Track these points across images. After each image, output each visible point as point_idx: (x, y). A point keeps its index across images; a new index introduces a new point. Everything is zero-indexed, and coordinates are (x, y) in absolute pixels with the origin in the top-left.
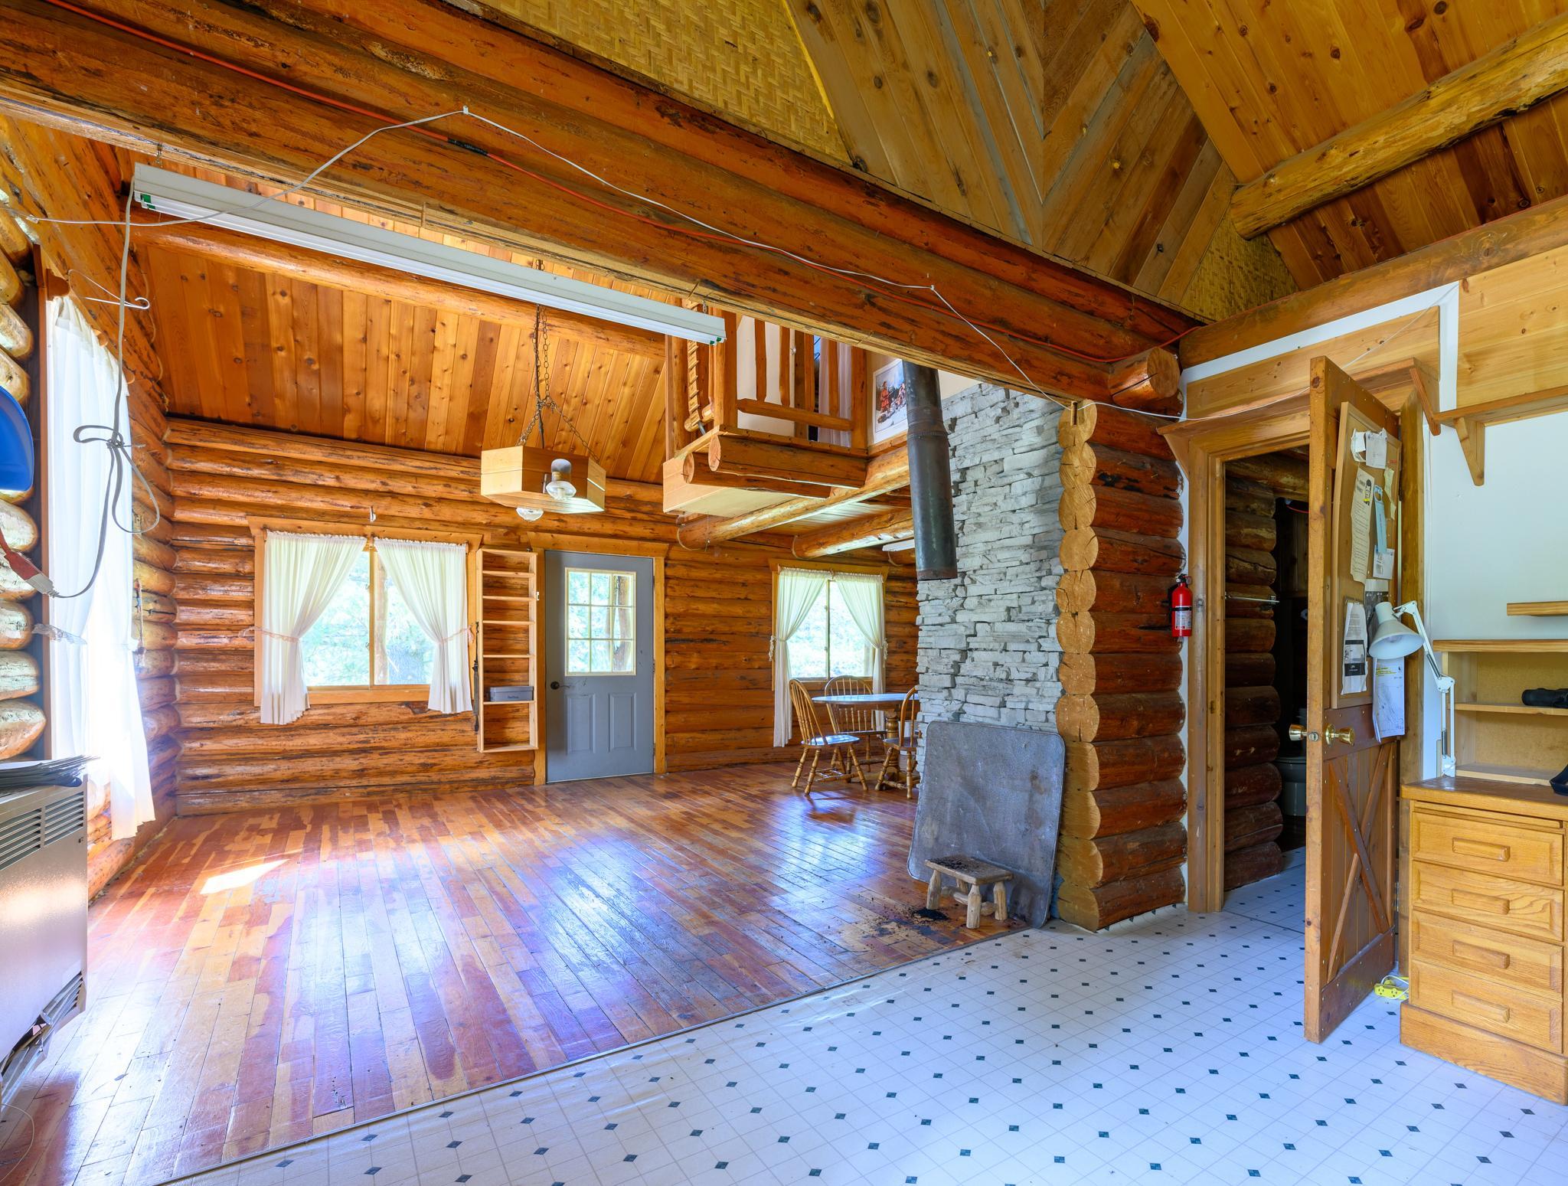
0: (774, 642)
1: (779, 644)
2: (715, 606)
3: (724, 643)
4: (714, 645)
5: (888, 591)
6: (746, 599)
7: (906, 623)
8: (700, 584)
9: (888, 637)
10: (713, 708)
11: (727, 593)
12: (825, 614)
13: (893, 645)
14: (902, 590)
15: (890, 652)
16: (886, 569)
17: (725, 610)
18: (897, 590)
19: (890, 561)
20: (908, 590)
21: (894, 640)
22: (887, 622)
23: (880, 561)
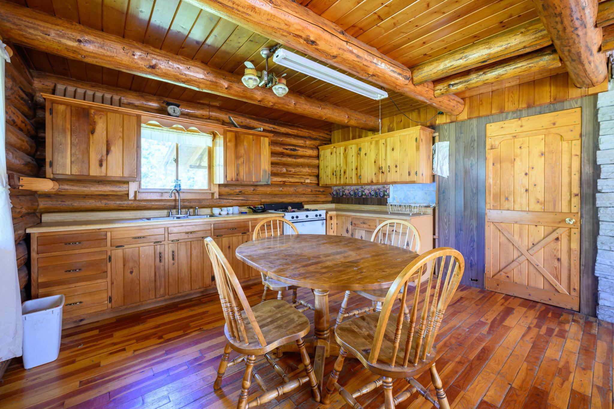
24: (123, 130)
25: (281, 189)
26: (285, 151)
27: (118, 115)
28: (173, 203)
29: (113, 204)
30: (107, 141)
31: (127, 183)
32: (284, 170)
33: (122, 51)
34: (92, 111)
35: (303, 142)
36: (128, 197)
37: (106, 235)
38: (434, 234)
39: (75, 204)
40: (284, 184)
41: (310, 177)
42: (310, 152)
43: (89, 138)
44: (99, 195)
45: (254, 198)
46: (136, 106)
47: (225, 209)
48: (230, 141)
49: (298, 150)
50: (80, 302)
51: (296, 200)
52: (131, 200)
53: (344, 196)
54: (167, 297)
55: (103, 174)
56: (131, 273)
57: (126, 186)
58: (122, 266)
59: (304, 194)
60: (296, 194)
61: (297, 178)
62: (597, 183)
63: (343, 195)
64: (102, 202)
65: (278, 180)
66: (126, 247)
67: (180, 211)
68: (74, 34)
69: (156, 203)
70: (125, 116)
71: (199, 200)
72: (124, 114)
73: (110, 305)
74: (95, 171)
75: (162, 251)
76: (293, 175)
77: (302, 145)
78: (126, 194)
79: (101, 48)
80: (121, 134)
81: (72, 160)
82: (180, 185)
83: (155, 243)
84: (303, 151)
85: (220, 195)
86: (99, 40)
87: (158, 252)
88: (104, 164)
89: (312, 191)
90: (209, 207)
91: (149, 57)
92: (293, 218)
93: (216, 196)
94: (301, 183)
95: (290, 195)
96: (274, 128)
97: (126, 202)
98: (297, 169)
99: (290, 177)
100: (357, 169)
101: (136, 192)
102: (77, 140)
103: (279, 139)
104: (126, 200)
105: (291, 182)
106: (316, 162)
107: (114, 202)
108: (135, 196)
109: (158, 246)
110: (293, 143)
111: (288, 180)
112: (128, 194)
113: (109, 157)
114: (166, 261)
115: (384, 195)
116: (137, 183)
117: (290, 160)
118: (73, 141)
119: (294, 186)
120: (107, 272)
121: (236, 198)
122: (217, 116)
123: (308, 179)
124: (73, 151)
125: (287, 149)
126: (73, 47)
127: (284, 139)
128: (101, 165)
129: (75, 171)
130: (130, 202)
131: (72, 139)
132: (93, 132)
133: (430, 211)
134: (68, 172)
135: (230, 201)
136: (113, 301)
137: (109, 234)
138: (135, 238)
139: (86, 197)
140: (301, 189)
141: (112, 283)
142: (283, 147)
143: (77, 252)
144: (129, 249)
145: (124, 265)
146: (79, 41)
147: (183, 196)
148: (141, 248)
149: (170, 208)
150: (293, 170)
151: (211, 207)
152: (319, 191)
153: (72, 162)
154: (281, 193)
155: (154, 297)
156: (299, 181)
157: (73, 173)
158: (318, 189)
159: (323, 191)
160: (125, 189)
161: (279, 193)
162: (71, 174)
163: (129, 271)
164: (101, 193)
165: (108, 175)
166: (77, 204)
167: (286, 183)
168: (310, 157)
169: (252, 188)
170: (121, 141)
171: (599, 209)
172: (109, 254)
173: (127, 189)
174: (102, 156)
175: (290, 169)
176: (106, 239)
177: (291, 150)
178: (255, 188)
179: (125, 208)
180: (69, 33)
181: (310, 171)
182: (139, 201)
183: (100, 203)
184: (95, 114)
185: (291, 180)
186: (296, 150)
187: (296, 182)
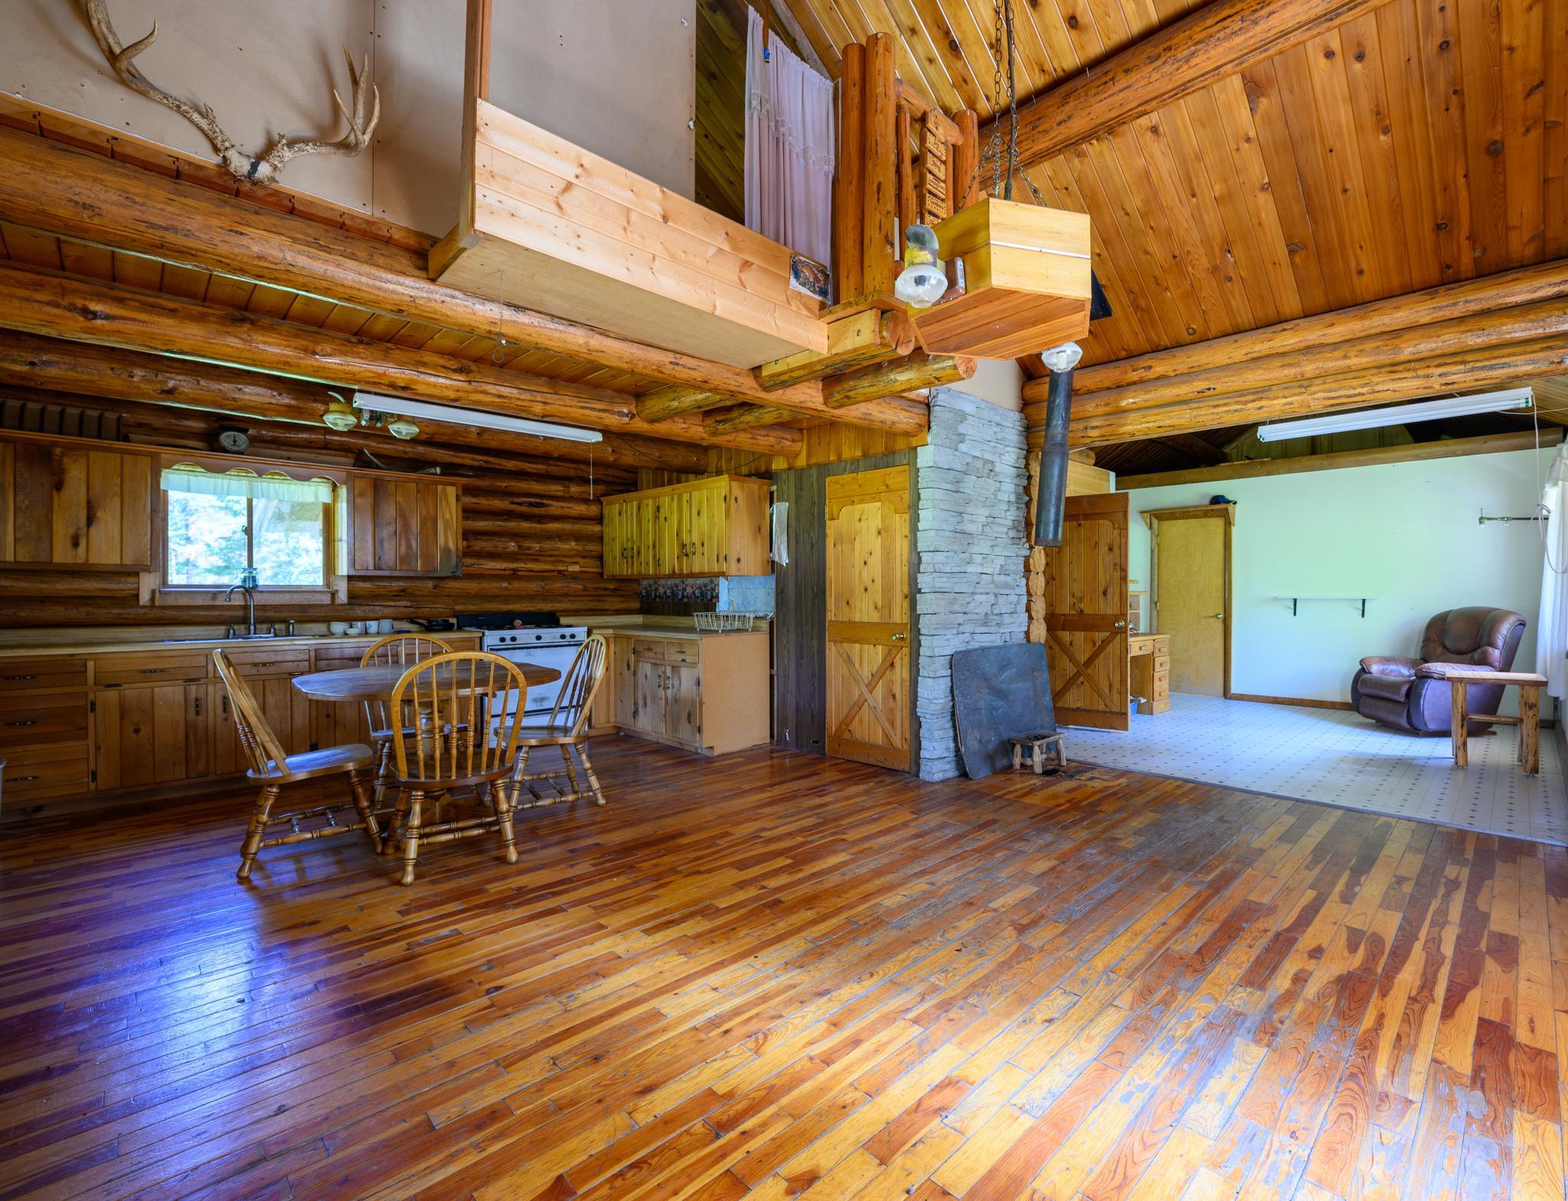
24: (122, 482)
25: (505, 585)
26: (514, 507)
27: (110, 455)
28: (241, 613)
29: (101, 613)
30: (89, 502)
31: (137, 574)
32: (512, 546)
33: (109, 372)
34: (58, 451)
35: (561, 488)
36: (138, 600)
37: (85, 665)
38: (772, 667)
39: (23, 614)
40: (514, 575)
41: (582, 560)
42: (579, 509)
43: (51, 497)
44: (74, 597)
45: (436, 603)
46: (155, 429)
47: (359, 624)
48: (361, 495)
49: (548, 506)
50: (34, 777)
51: (546, 607)
52: (144, 607)
53: (685, 600)
54: (212, 777)
55: (80, 561)
56: (137, 731)
57: (132, 580)
58: (117, 719)
59: (566, 595)
60: (545, 596)
61: (546, 562)
62: (916, 579)
63: (683, 596)
64: (80, 609)
65: (496, 567)
66: (125, 686)
67: (252, 627)
68: (22, 354)
69: (202, 613)
70: (126, 457)
71: (302, 608)
72: (123, 452)
73: (92, 786)
74: (62, 554)
75: (201, 695)
76: (536, 557)
77: (560, 494)
78: (133, 596)
79: (72, 370)
80: (117, 489)
81: (18, 536)
82: (254, 579)
83: (187, 681)
84: (562, 508)
85: (351, 596)
86: (68, 359)
87: (193, 695)
88: (83, 542)
89: (585, 589)
90: (323, 621)
91: (160, 378)
92: (503, 640)
93: (343, 597)
94: (560, 572)
95: (531, 597)
96: (485, 462)
97: (132, 611)
98: (547, 545)
99: (530, 560)
100: (654, 546)
101: (153, 592)
102: (27, 502)
103: (498, 484)
104: (132, 607)
105: (533, 571)
106: (597, 528)
107: (105, 611)
108: (153, 599)
109: (193, 688)
110: (534, 491)
111: (524, 566)
112: (137, 596)
113: (93, 531)
114: (211, 713)
115: (712, 597)
116: (159, 574)
117: (525, 525)
118: (19, 504)
119: (543, 579)
120: (86, 728)
121: (393, 604)
123: (577, 563)
124: (19, 521)
125: (520, 504)
126: (21, 372)
127: (513, 483)
128: (75, 544)
129: (24, 556)
130: (142, 611)
131: (18, 499)
132: (59, 486)
133: (764, 625)
134: (10, 558)
135: (377, 608)
136: (99, 778)
137: (91, 664)
138: (144, 672)
139: (45, 600)
140: (558, 585)
141: (98, 748)
142: (510, 499)
143: (29, 692)
144: (132, 692)
145: (122, 718)
146: (33, 364)
147: (258, 599)
148: (156, 690)
149: (228, 622)
150: (537, 546)
151: (327, 620)
152: (605, 589)
153: (16, 540)
154: (506, 593)
155: (183, 776)
156: (553, 568)
157: (20, 558)
158: (602, 585)
159: (616, 589)
160: (130, 586)
161: (502, 593)
162: (15, 562)
163: (132, 728)
164: (77, 593)
165: (90, 562)
166: (25, 614)
167: (520, 573)
168: (581, 518)
169: (430, 584)
170: (117, 501)
171: (922, 617)
172: (91, 697)
173: (136, 586)
174: (78, 528)
175: (527, 544)
176: (85, 672)
177: (531, 504)
178: (437, 582)
179: (132, 621)
180: (14, 353)
181: (580, 548)
182: (161, 607)
183: (75, 611)
184: (63, 454)
185: (531, 566)
186: (543, 505)
187: (546, 571)
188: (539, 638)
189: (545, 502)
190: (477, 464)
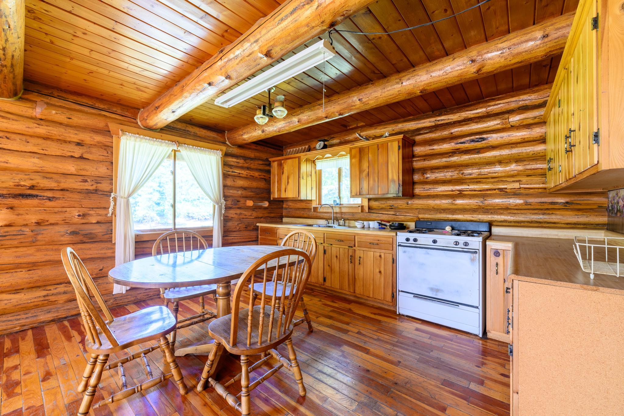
0: (115, 199)
1: (121, 202)
2: (36, 160)
3: (50, 199)
4: (35, 201)
5: (225, 164)
6: (81, 158)
7: (239, 188)
8: (13, 136)
9: (226, 197)
10: (33, 266)
11: (54, 149)
12: (172, 177)
13: (229, 203)
14: (235, 164)
15: (227, 208)
16: (224, 148)
17: (50, 165)
18: (232, 163)
19: (227, 143)
20: (240, 165)
21: (230, 200)
22: (225, 186)
23: (219, 142)
24: (293, 169)
25: (452, 200)
26: (459, 146)
30: (288, 177)
32: (457, 174)
34: (283, 162)
35: (499, 122)
42: (519, 135)
43: (282, 177)
45: (408, 213)
48: (354, 157)
49: (488, 139)
51: (485, 218)
57: (311, 202)
60: (486, 209)
61: (487, 183)
65: (447, 190)
67: (333, 221)
69: (325, 215)
70: (294, 160)
74: (283, 195)
76: (477, 180)
77: (499, 126)
84: (500, 137)
85: (371, 208)
89: (527, 204)
92: (408, 240)
93: (366, 209)
94: (501, 190)
95: (474, 210)
96: (438, 121)
98: (487, 169)
99: (472, 182)
102: (278, 179)
103: (446, 133)
105: (475, 191)
110: (476, 130)
111: (468, 187)
117: (467, 156)
119: (481, 196)
121: (387, 213)
122: (368, 134)
125: (463, 143)
127: (458, 129)
128: (285, 191)
130: (312, 213)
134: (276, 197)
135: (380, 215)
142: (456, 141)
143: (269, 238)
150: (477, 172)
156: (494, 187)
158: (548, 200)
167: (463, 193)
168: (522, 143)
170: (292, 176)
174: (286, 186)
176: (277, 233)
177: (472, 141)
181: (521, 168)
185: (472, 187)
186: (483, 139)
187: (487, 190)
188: (435, 242)
189: (484, 136)
190: (433, 124)
